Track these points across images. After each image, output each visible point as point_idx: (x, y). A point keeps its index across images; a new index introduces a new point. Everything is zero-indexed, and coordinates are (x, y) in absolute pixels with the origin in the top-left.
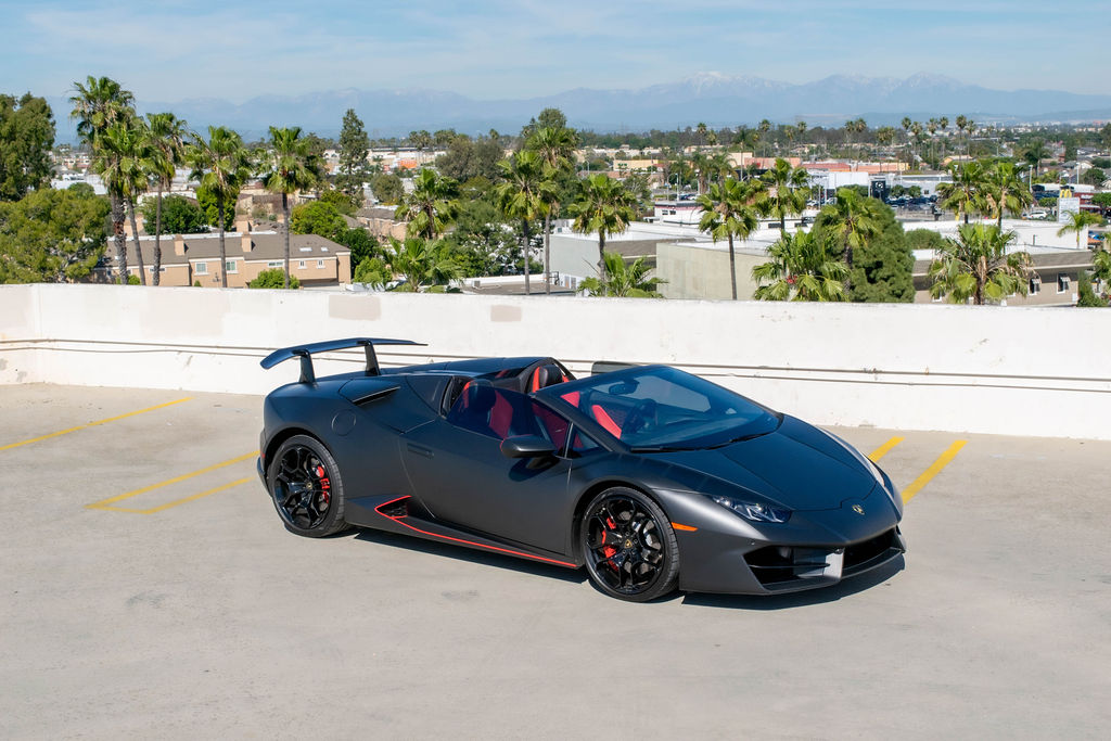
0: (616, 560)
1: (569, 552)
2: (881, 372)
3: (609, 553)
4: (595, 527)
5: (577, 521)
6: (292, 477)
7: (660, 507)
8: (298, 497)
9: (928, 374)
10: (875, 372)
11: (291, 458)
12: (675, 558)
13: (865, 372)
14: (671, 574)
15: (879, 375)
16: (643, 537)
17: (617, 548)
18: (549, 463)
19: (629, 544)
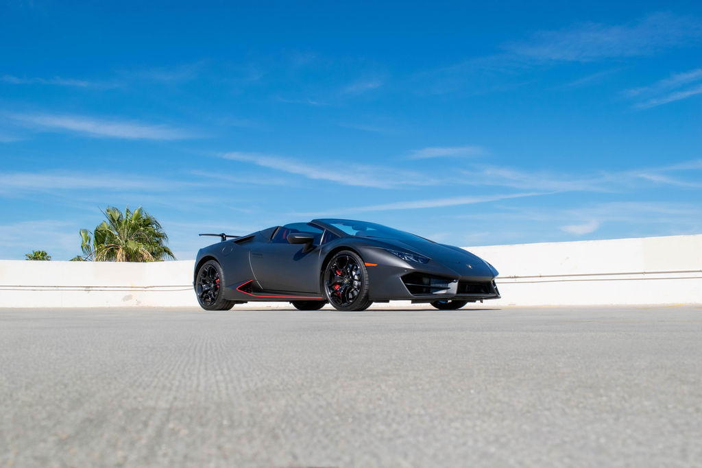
0: (341, 290)
1: (319, 291)
2: (518, 277)
3: (337, 287)
4: (332, 276)
5: (322, 274)
6: (204, 282)
7: (360, 257)
8: (207, 291)
9: (541, 276)
10: (515, 277)
11: (205, 272)
12: (367, 283)
13: (510, 277)
14: (365, 292)
15: (517, 279)
16: (353, 277)
17: (341, 284)
18: (312, 248)
19: (346, 281)
